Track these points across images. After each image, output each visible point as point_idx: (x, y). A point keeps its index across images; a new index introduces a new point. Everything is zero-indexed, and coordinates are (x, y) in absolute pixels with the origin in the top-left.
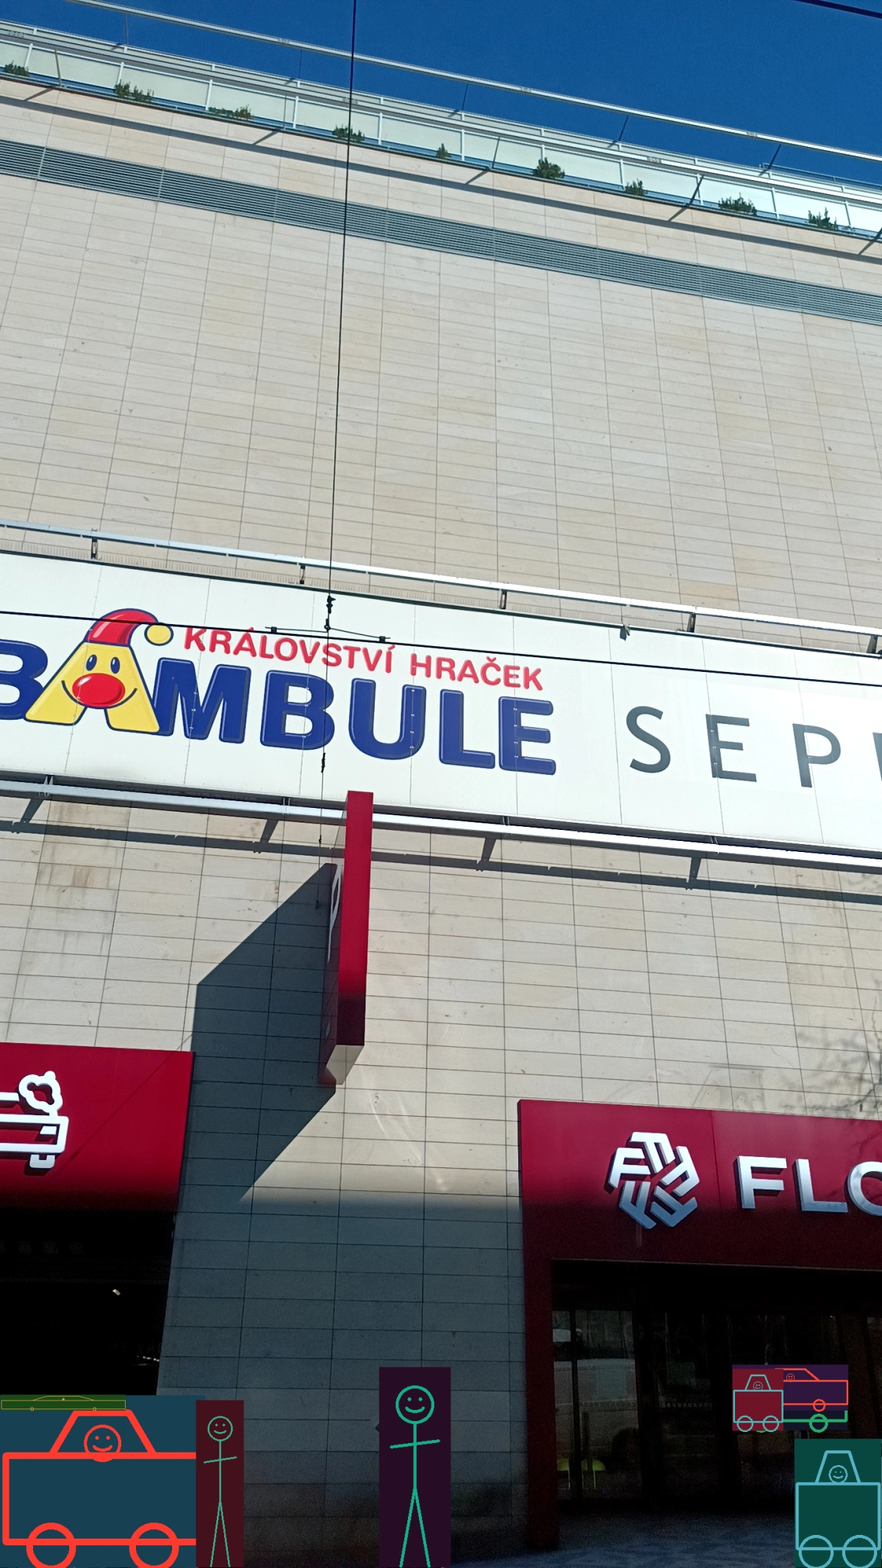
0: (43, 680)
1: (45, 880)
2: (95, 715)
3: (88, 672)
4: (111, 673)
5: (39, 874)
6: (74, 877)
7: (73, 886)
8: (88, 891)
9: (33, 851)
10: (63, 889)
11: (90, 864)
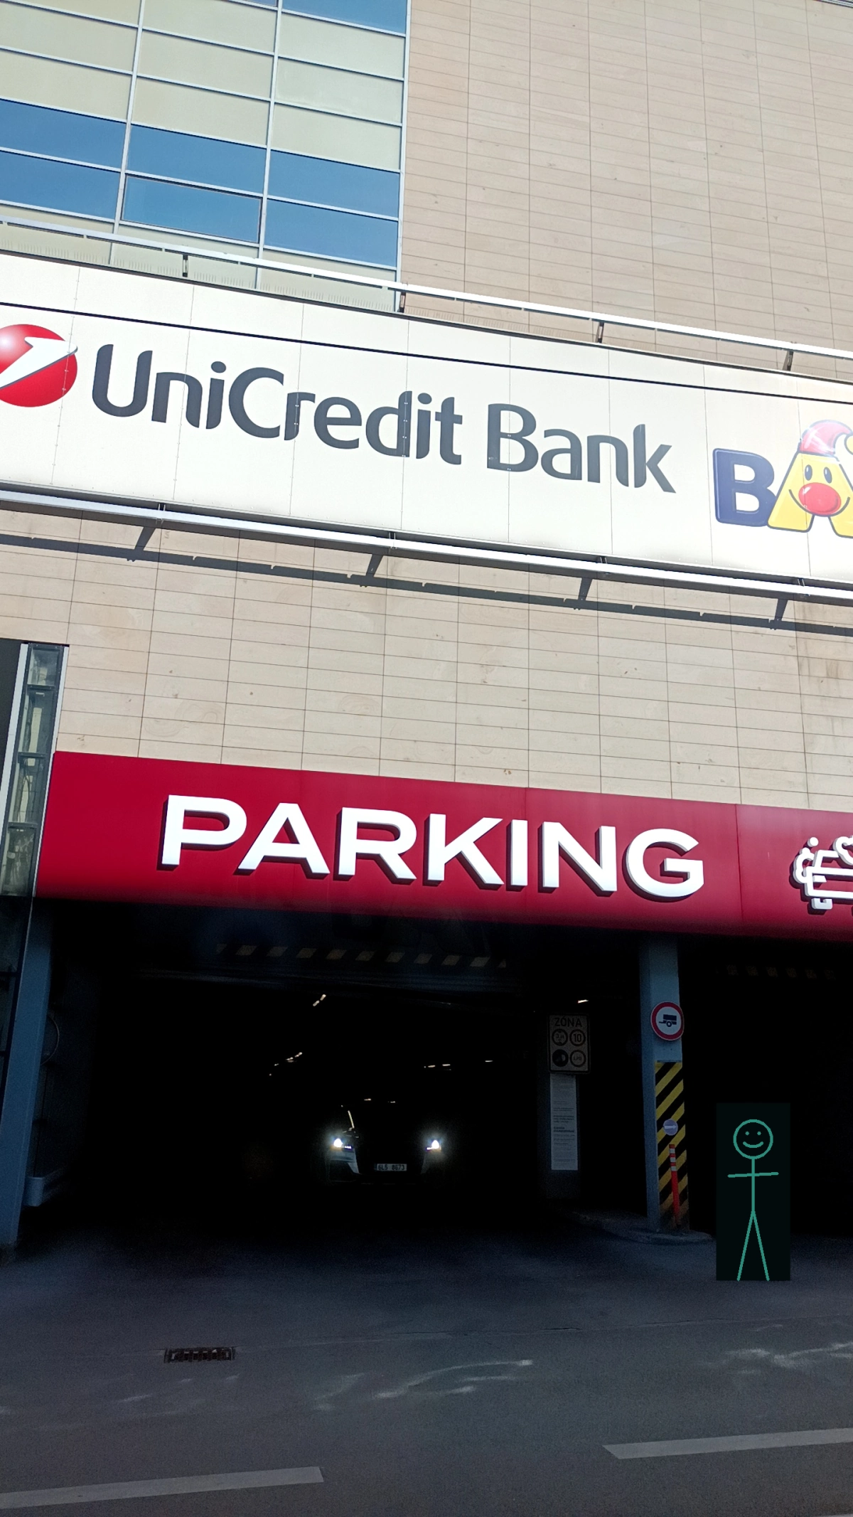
0: (774, 488)
1: (805, 671)
2: (821, 521)
3: (807, 482)
4: (825, 482)
5: (799, 665)
6: (827, 668)
7: (828, 677)
8: (841, 682)
9: (790, 646)
10: (821, 679)
11: (837, 658)
